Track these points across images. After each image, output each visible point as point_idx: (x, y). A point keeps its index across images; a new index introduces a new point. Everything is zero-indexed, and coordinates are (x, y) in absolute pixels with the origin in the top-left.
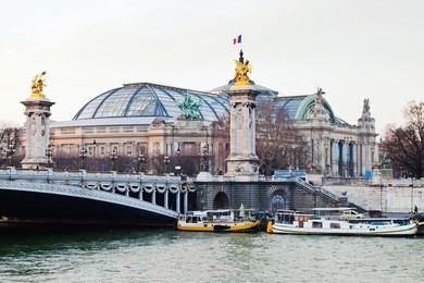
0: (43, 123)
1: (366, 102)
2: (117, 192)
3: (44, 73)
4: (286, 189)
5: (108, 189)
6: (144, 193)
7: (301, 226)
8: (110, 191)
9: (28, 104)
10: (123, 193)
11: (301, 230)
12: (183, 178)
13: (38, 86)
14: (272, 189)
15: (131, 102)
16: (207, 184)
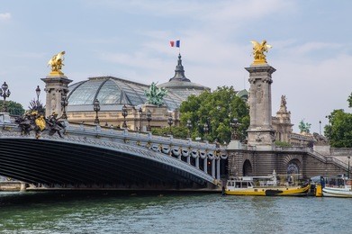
1: (283, 98)
2: (174, 156)
3: (63, 53)
4: (300, 158)
5: (167, 151)
8: (168, 154)
12: (217, 146)
13: (58, 65)
14: (289, 158)
16: (239, 151)
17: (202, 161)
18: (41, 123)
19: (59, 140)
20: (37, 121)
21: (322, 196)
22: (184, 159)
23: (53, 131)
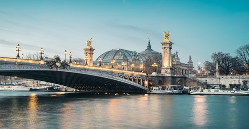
0: (91, 56)
1: (190, 56)
2: (125, 78)
3: (91, 39)
4: (183, 79)
6: (134, 79)
7: (202, 91)
8: (122, 77)
9: (86, 50)
10: (127, 79)
11: (202, 93)
12: (147, 74)
13: (89, 43)
14: (178, 79)
15: (115, 55)
16: (156, 76)
17: (139, 81)
18: (58, 64)
19: (67, 71)
20: (57, 63)
21: (190, 94)
22: (130, 80)
23: (64, 68)
